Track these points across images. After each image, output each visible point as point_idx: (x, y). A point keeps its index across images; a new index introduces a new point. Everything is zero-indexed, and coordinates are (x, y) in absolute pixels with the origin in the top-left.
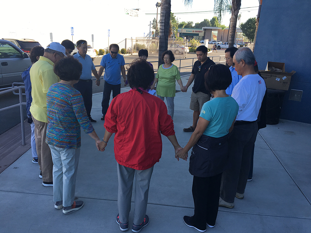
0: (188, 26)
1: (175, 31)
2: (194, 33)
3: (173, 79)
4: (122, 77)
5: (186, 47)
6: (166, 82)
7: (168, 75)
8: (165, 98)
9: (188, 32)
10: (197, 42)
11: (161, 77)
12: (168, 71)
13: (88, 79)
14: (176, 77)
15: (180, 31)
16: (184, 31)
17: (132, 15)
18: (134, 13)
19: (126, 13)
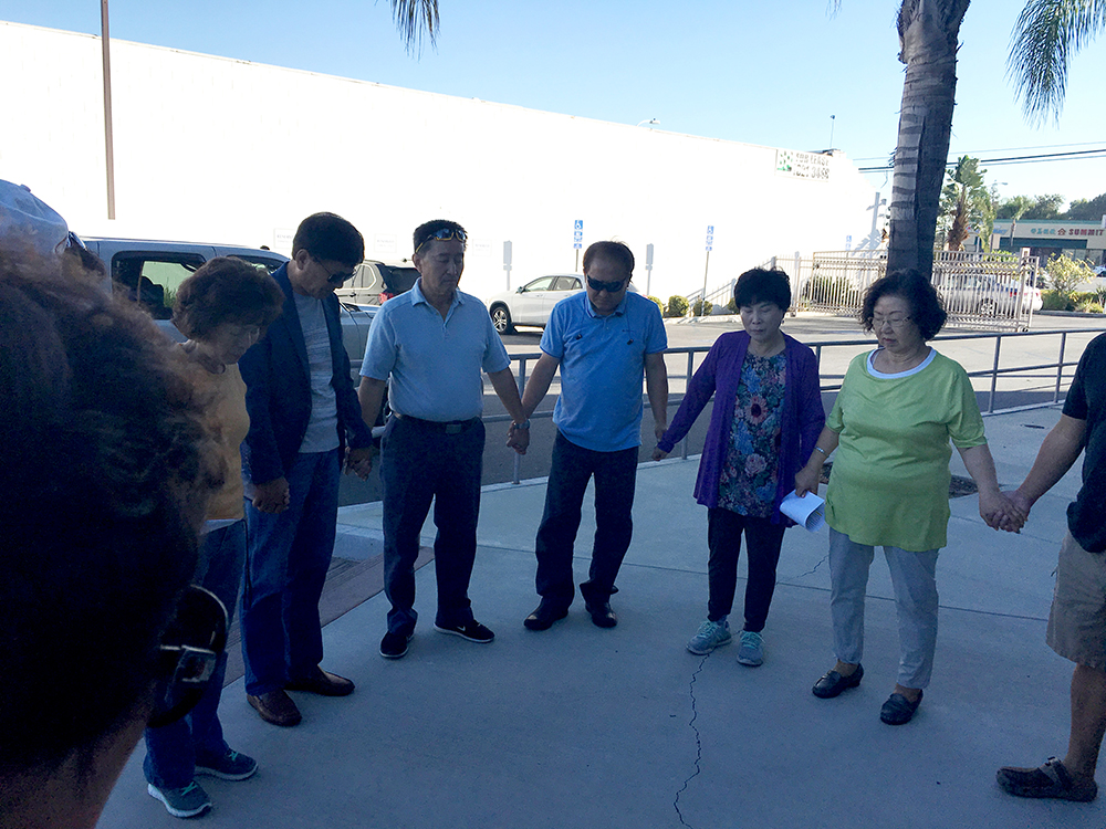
0: (1041, 211)
1: (983, 227)
2: (1067, 236)
3: (935, 438)
4: (648, 414)
5: (1027, 289)
6: (882, 455)
7: (899, 416)
8: (879, 550)
9: (1040, 233)
10: (1082, 266)
11: (855, 427)
12: (896, 392)
13: (452, 419)
14: (955, 429)
15: (1006, 231)
16: (1023, 230)
17: (802, 172)
18: (811, 166)
19: (781, 166)
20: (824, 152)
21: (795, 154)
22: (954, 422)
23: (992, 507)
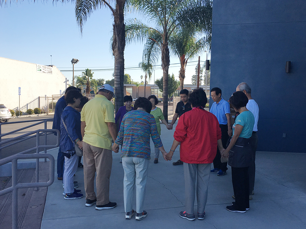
1: (95, 88)
17: (45, 71)
18: (47, 70)
19: (38, 69)
20: (49, 66)
21: (42, 66)
22: (161, 116)
23: (168, 127)
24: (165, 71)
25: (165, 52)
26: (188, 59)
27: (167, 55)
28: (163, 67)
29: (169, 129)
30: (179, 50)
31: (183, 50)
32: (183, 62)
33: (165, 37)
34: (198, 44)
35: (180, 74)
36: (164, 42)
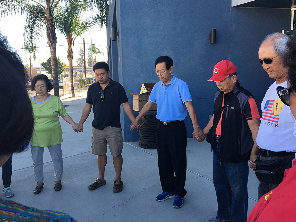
6: (46, 122)
22: (60, 110)
23: (76, 127)
24: (52, 49)
25: (50, 28)
26: (75, 38)
27: (53, 31)
28: (49, 44)
29: (77, 131)
30: (65, 29)
31: (69, 28)
32: (70, 42)
33: (49, 10)
34: (84, 23)
35: (69, 54)
36: (48, 17)
